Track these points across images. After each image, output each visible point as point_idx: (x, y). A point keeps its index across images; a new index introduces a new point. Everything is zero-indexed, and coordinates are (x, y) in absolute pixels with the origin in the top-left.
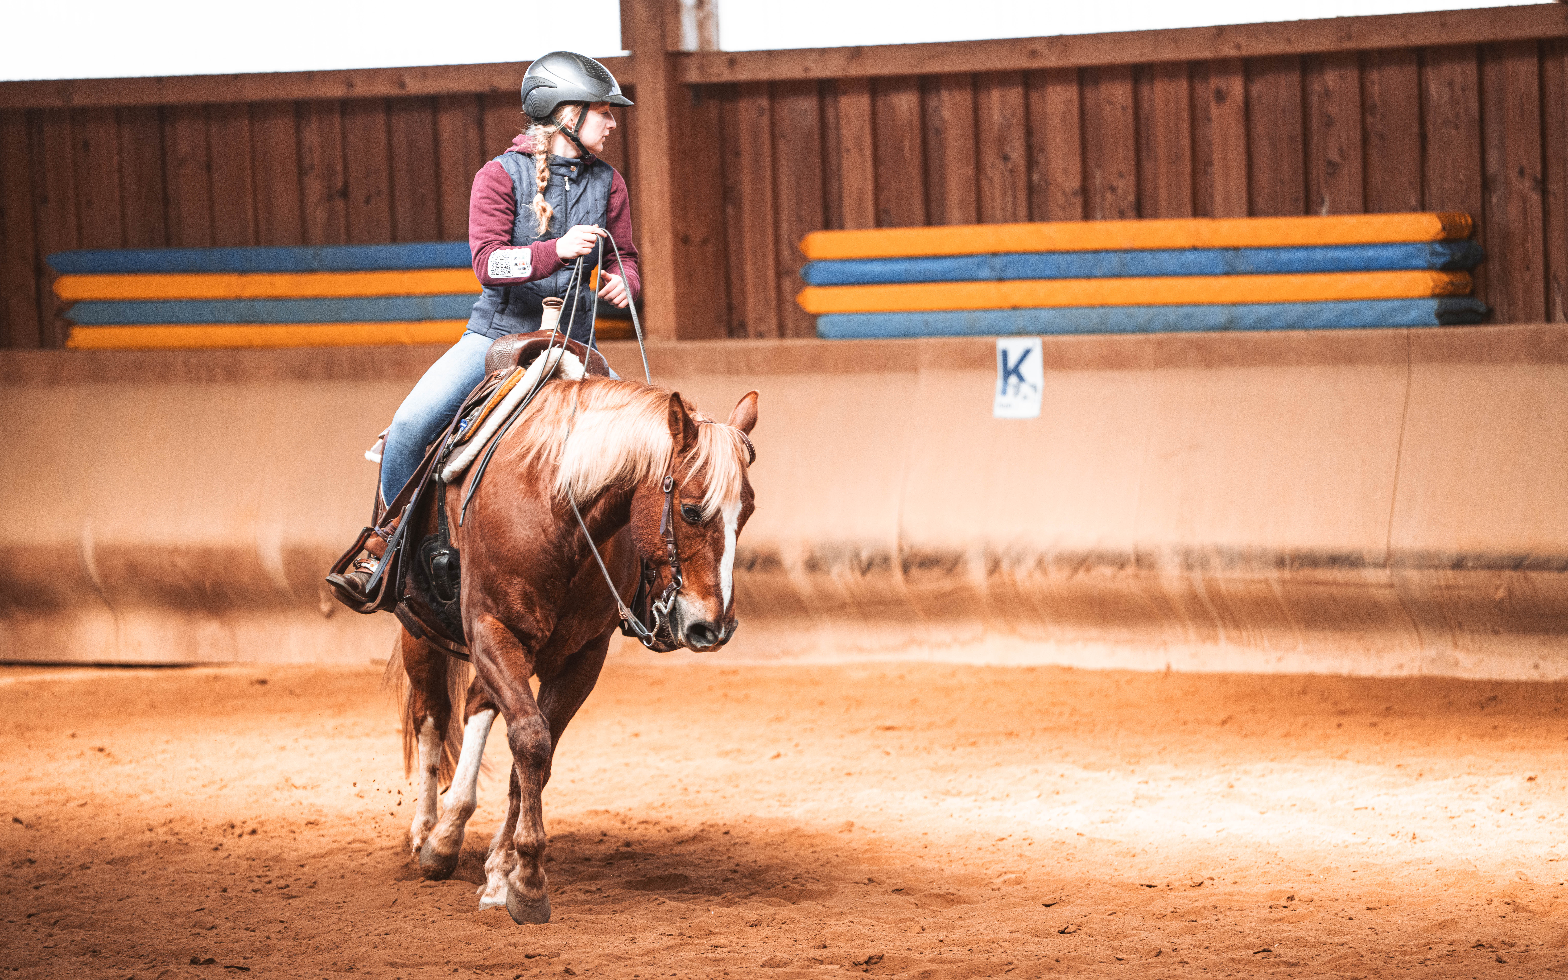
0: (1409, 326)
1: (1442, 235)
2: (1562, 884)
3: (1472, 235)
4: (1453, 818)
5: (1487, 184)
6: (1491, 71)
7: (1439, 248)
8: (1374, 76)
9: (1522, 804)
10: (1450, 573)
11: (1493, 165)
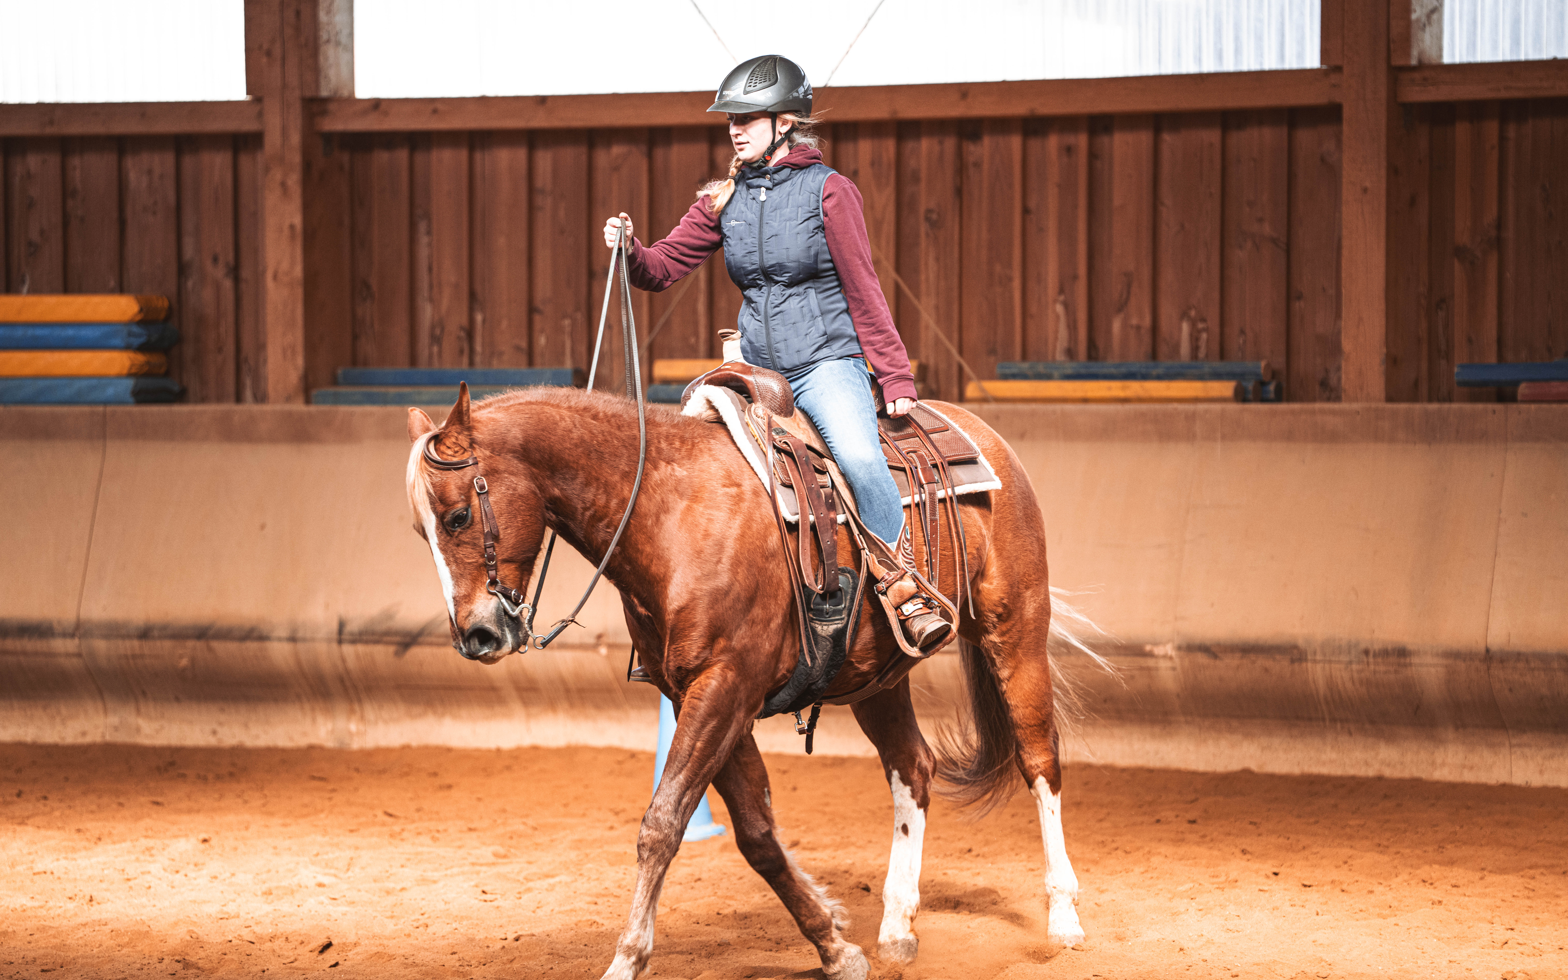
0: (106, 403)
1: (139, 318)
2: (230, 941)
3: (167, 318)
4: (129, 880)
5: (182, 269)
6: (188, 161)
7: (136, 329)
8: (76, 161)
9: (196, 865)
10: (136, 643)
11: (189, 251)
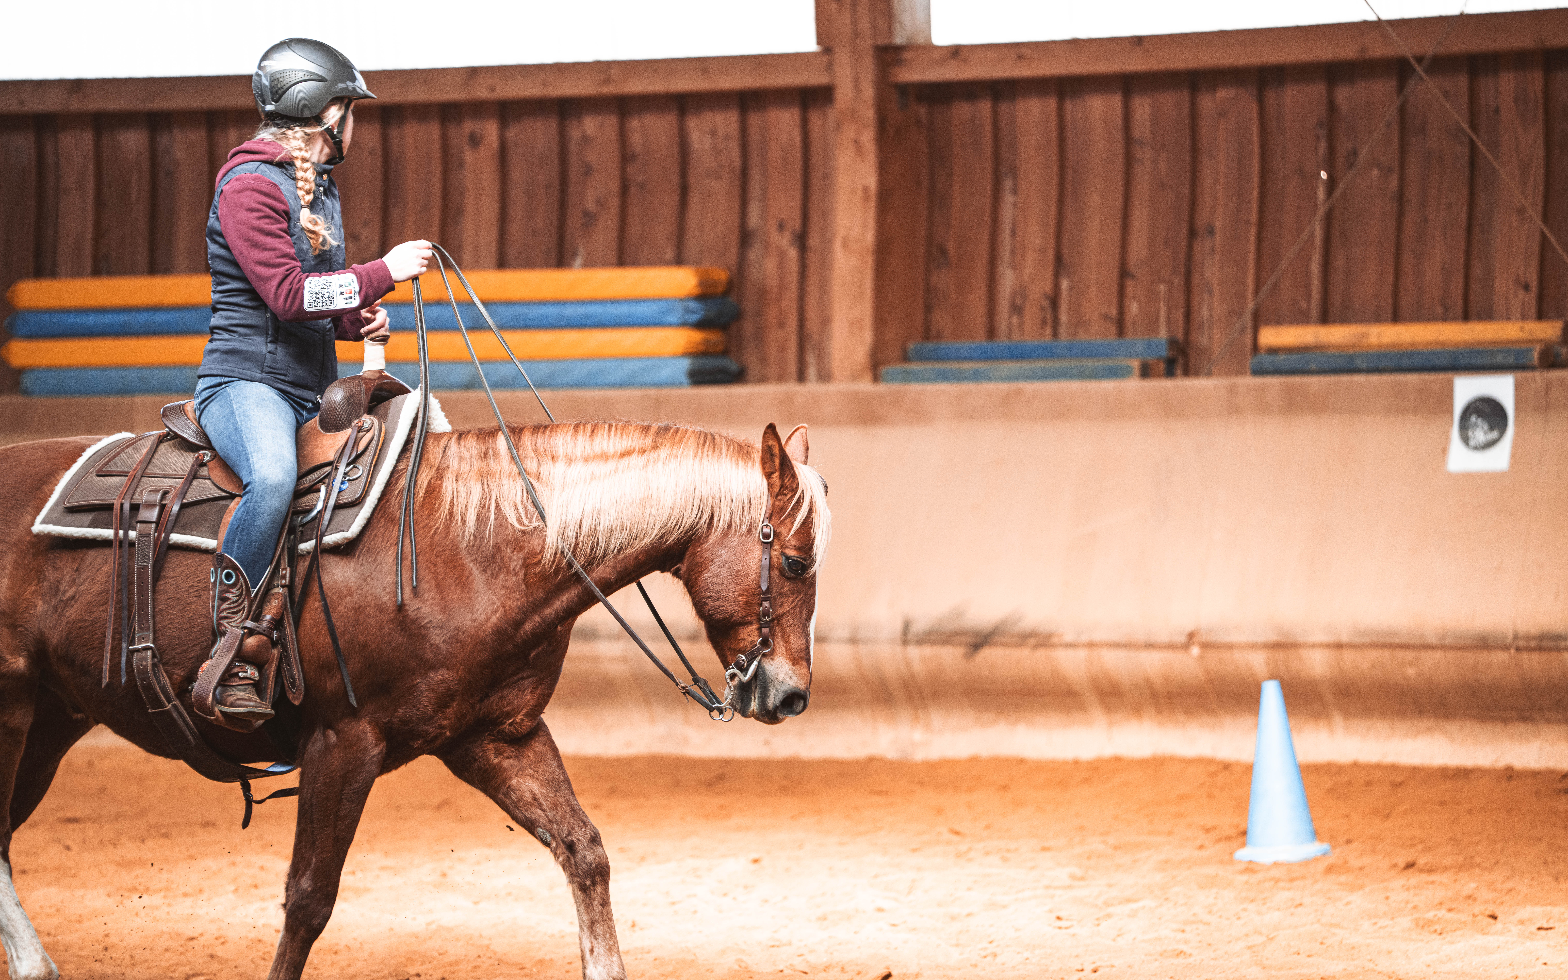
0: (660, 385)
1: (696, 291)
2: (782, 971)
3: (727, 292)
4: (673, 903)
5: (745, 238)
6: (754, 120)
7: (693, 305)
8: (635, 123)
9: (746, 887)
11: (754, 219)
